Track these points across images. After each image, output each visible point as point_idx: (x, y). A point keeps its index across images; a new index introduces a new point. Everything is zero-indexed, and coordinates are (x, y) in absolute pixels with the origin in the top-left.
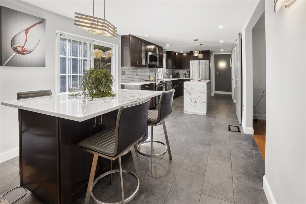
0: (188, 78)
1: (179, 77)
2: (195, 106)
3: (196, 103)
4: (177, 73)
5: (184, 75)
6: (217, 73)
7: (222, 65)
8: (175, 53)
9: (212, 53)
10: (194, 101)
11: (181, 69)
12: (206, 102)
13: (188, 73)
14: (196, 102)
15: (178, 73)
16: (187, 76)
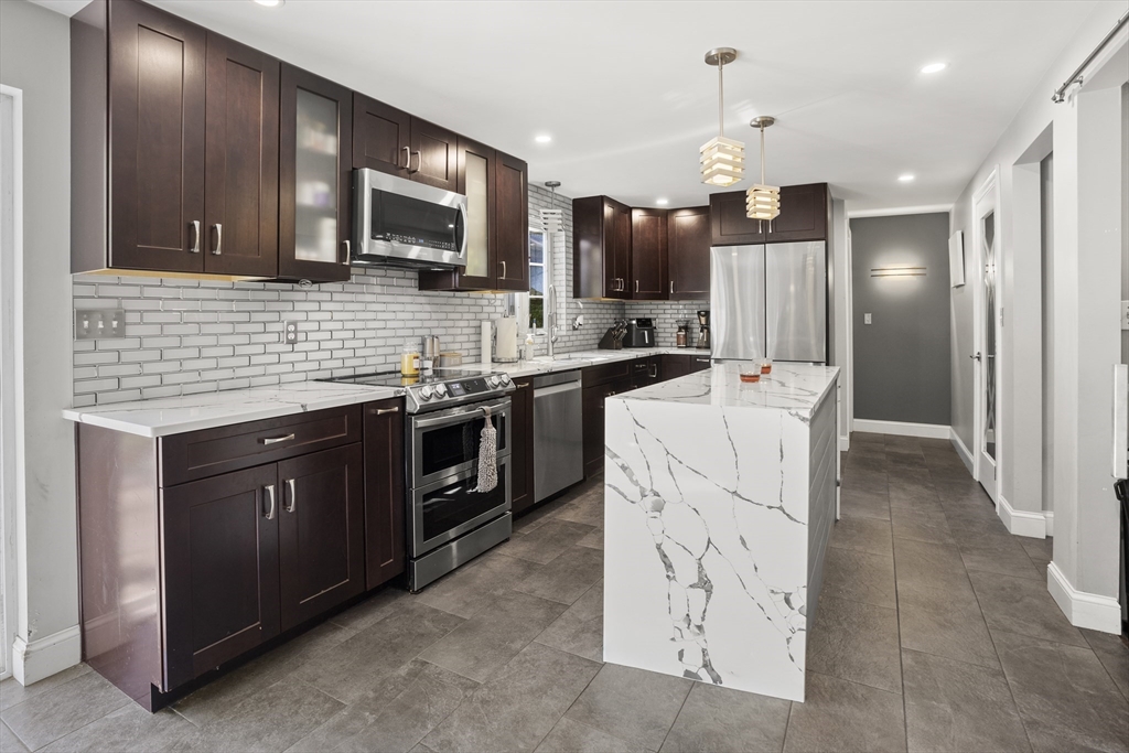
0: (698, 347)
1: (652, 344)
2: (696, 620)
3: (709, 592)
4: (638, 320)
5: (680, 329)
6: (868, 319)
7: (898, 273)
8: (629, 210)
9: (841, 202)
10: (686, 572)
11: (665, 296)
12: (801, 599)
13: (703, 319)
14: (704, 584)
15: (645, 323)
16: (698, 335)
